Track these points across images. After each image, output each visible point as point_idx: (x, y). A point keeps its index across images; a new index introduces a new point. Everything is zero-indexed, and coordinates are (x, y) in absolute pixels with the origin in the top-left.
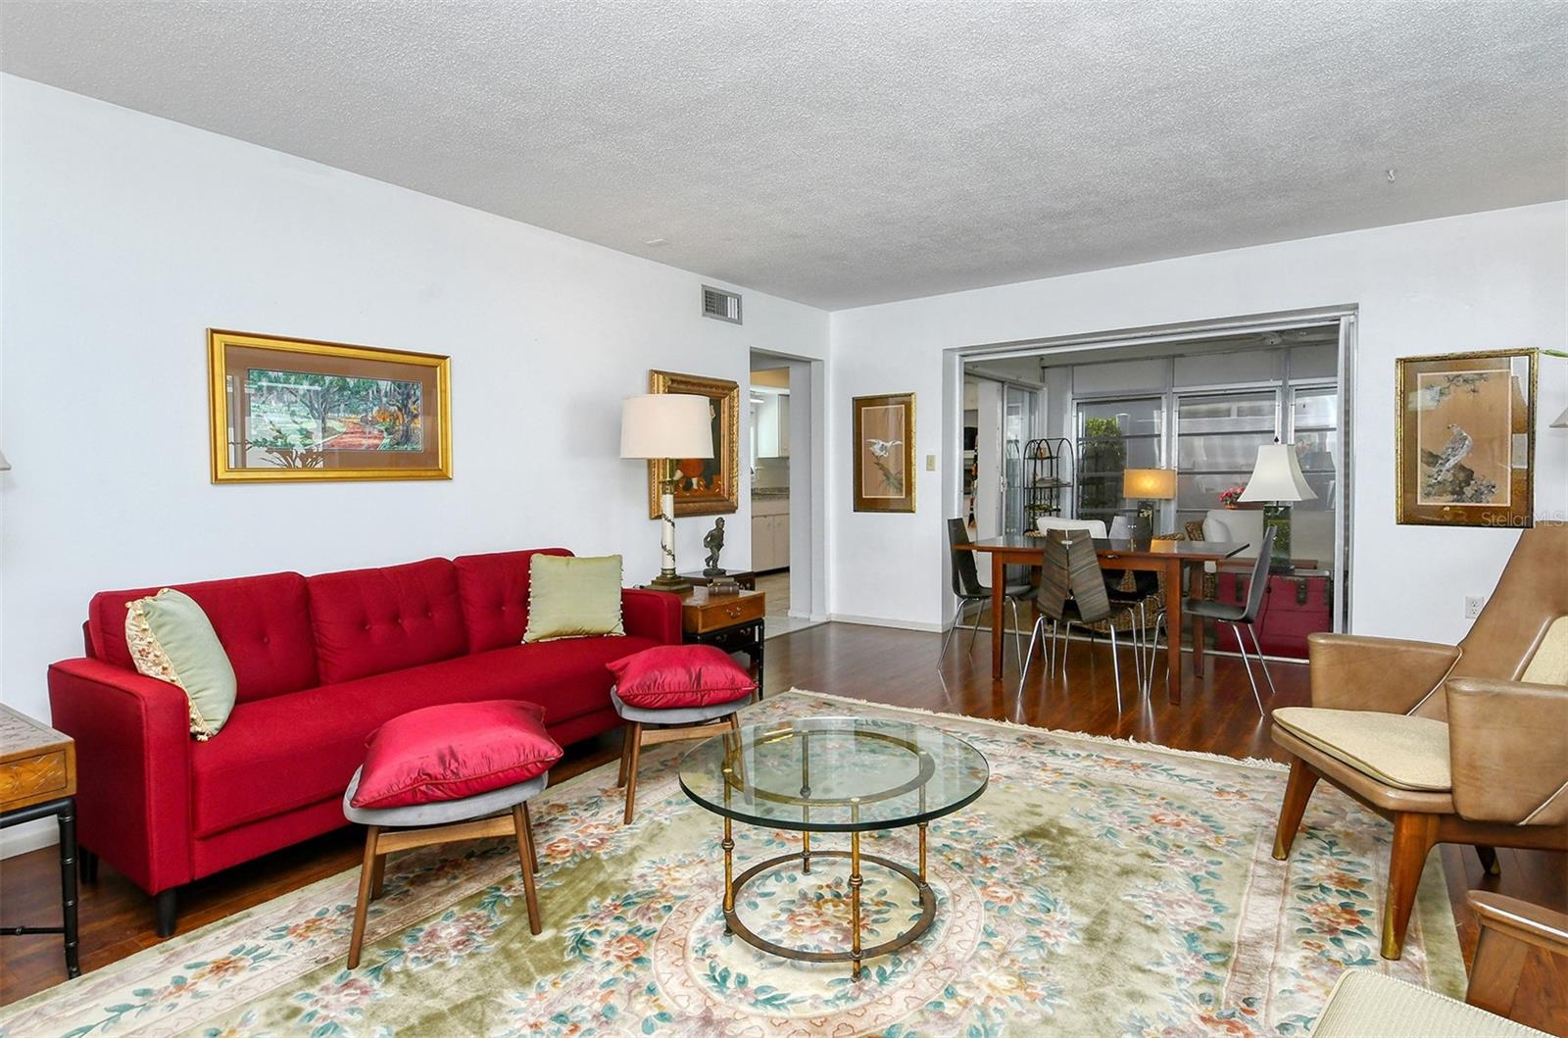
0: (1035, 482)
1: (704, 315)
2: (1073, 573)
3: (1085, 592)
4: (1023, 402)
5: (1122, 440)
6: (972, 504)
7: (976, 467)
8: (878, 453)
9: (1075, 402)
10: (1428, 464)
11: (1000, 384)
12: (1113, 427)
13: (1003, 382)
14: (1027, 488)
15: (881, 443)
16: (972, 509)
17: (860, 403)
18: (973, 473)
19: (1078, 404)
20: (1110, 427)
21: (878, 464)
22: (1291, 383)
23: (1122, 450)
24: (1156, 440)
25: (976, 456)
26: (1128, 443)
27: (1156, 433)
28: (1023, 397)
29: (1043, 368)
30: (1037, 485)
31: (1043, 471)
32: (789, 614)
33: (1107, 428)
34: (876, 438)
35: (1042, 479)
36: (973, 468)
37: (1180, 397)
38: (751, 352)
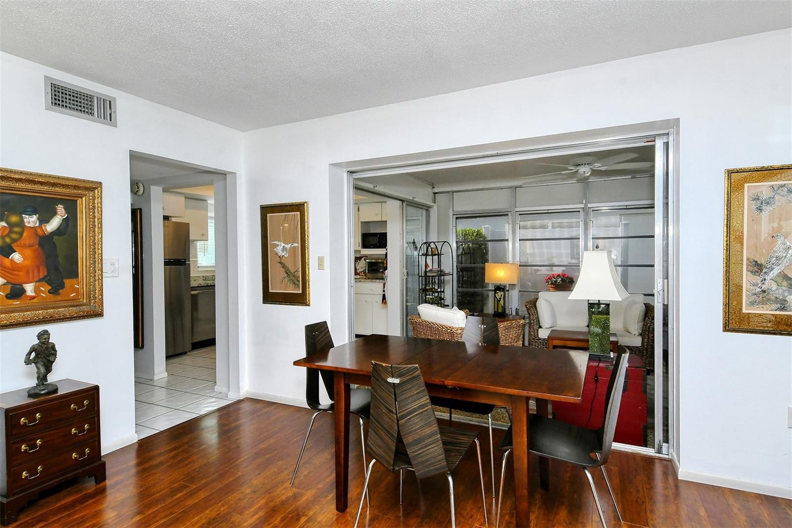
0: (426, 272)
1: (47, 109)
2: (403, 417)
3: (418, 441)
4: (422, 216)
5: (486, 243)
6: (384, 288)
7: (387, 261)
8: (281, 253)
9: (455, 217)
10: (754, 273)
11: (401, 202)
12: (481, 234)
13: (402, 201)
14: (422, 276)
15: (283, 245)
16: (384, 291)
17: (266, 210)
18: (385, 265)
19: (457, 218)
20: (479, 234)
21: (281, 263)
22: (590, 205)
23: (486, 248)
24: (506, 242)
25: (387, 253)
26: (490, 244)
27: (507, 238)
28: (422, 212)
29: (435, 193)
30: (428, 274)
31: (432, 263)
32: (215, 390)
33: (477, 234)
34: (279, 241)
35: (431, 271)
36: (385, 262)
37: (520, 214)
38: (130, 155)
